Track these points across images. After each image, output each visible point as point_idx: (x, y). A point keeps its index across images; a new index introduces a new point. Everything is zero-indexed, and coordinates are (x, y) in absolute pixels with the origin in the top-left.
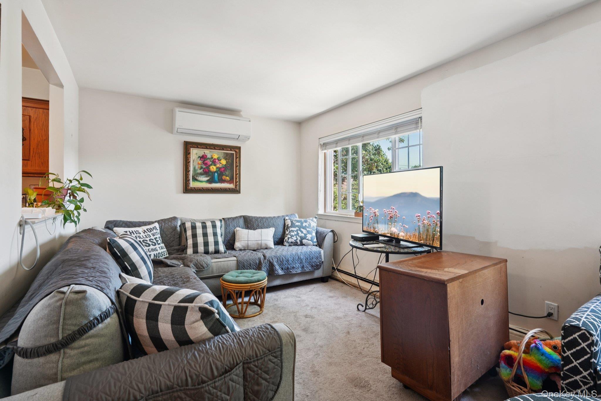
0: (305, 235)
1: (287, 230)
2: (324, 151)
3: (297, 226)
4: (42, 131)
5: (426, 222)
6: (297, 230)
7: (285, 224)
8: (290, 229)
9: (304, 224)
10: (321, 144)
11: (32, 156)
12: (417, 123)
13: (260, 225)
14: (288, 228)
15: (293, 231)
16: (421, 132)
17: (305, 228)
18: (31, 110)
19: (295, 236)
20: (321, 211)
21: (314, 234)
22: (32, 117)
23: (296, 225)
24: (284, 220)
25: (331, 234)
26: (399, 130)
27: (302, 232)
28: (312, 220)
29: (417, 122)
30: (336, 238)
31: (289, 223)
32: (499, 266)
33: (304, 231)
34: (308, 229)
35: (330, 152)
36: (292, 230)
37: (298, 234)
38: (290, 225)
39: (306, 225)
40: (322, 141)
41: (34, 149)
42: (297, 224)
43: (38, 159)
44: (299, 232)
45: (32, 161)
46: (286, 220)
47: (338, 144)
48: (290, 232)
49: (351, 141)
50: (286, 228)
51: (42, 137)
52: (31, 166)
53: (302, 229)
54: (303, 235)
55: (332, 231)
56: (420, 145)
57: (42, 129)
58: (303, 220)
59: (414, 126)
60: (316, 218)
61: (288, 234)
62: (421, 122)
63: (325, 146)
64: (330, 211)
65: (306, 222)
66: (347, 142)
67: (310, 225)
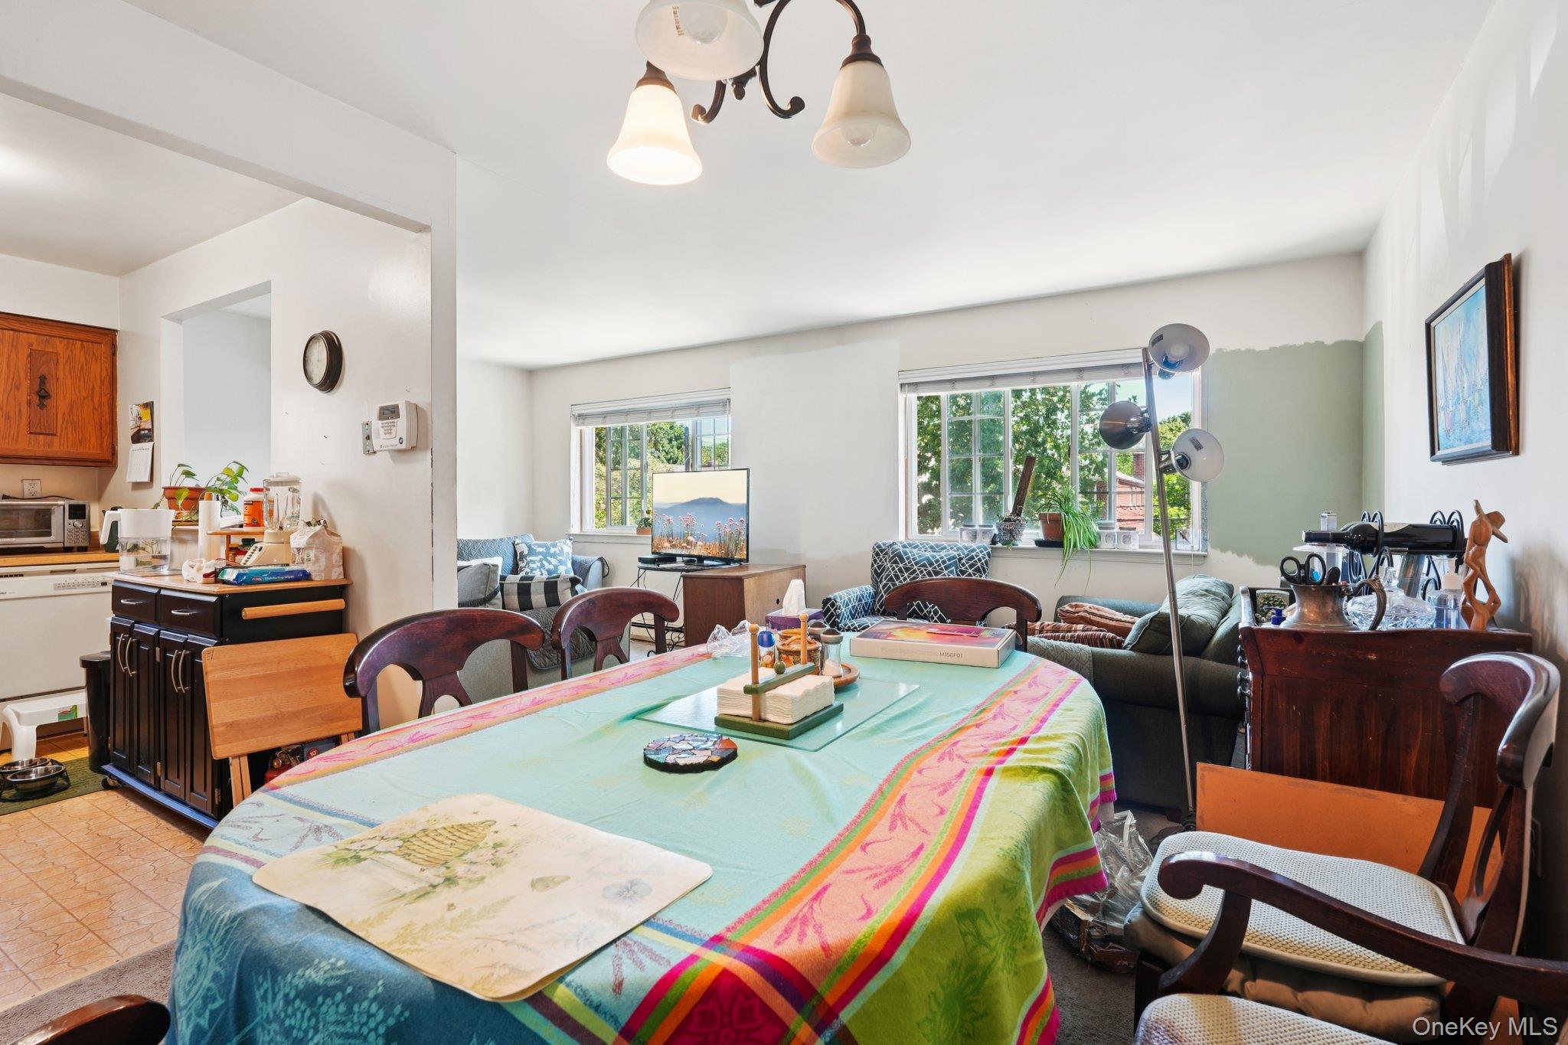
0: (556, 567)
1: (521, 559)
2: (580, 428)
3: (540, 553)
4: (80, 380)
5: (728, 530)
6: (541, 560)
7: (515, 552)
8: (528, 559)
9: (552, 550)
10: (574, 415)
11: (62, 428)
12: (725, 405)
13: (474, 553)
14: (523, 557)
15: (534, 562)
16: (730, 418)
17: (554, 555)
18: (61, 342)
19: (538, 570)
20: (575, 530)
21: (569, 565)
22: (61, 355)
23: (537, 551)
24: (513, 544)
25: (598, 564)
26: (701, 410)
27: (550, 563)
28: (565, 544)
29: (726, 403)
30: (606, 570)
31: (522, 548)
32: (796, 570)
33: (554, 561)
34: (559, 558)
35: (589, 431)
36: (532, 561)
37: (542, 566)
38: (526, 552)
39: (555, 552)
40: (577, 411)
41: (64, 414)
42: (540, 550)
43: (72, 434)
44: (544, 562)
45: (60, 438)
46: (518, 544)
47: (608, 419)
48: (528, 563)
49: (630, 417)
50: (518, 558)
51: (79, 392)
52: (60, 445)
53: (549, 558)
54: (551, 567)
55: (601, 559)
56: (728, 434)
57: (80, 377)
58: (549, 544)
59: (720, 409)
60: (571, 540)
61: (525, 567)
62: (730, 405)
63: (581, 418)
64: (590, 527)
65: (554, 546)
66: (623, 418)
67: (562, 551)
